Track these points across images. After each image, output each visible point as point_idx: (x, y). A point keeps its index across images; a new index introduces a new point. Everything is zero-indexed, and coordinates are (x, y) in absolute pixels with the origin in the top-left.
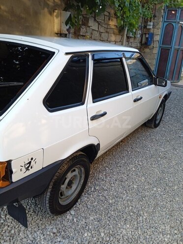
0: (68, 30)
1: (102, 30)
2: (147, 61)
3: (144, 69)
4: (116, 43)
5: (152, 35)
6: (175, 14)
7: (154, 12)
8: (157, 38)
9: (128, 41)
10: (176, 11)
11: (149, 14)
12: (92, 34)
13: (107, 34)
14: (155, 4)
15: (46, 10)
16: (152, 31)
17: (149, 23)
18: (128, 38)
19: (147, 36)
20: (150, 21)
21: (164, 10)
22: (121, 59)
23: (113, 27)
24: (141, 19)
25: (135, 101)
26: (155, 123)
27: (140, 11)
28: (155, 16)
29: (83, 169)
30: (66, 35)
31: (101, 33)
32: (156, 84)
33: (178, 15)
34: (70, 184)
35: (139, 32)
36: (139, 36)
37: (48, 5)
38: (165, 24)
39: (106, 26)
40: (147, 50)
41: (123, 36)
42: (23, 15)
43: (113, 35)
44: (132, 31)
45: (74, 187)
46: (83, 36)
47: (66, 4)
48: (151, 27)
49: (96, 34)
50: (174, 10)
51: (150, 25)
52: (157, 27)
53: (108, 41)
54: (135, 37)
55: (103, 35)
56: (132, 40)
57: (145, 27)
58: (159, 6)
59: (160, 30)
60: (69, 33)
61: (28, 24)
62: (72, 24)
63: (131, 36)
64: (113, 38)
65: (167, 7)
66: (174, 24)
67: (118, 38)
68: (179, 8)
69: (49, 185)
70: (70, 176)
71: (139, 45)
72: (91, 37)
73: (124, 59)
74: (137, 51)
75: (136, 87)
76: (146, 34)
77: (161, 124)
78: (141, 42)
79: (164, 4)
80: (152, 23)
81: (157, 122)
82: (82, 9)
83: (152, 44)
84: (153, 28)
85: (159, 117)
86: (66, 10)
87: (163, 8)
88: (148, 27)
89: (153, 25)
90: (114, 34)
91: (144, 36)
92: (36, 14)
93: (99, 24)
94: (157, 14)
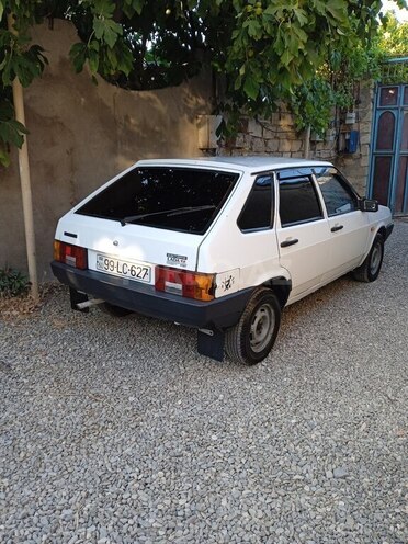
0: (218, 142)
1: (268, 135)
2: (350, 181)
3: (343, 190)
4: (292, 154)
5: (357, 135)
6: (395, 95)
7: (356, 94)
8: (366, 139)
9: (313, 149)
10: (396, 89)
11: (346, 100)
12: (252, 143)
13: (276, 142)
14: (357, 82)
15: (186, 116)
16: (355, 128)
17: (349, 115)
18: (313, 143)
19: (347, 137)
20: (351, 111)
21: (374, 89)
22: (310, 176)
23: (287, 129)
24: (333, 109)
25: (333, 230)
26: (369, 273)
27: (332, 97)
28: (358, 102)
29: (272, 311)
30: (214, 150)
31: (266, 141)
32: (363, 210)
33: (401, 95)
34: (259, 328)
35: (333, 131)
36: (332, 138)
37: (189, 109)
38: (379, 114)
39: (274, 129)
40: (349, 162)
41: (303, 141)
42: (157, 129)
43: (286, 141)
44: (319, 132)
45: (264, 331)
46: (239, 148)
47: (214, 104)
48: (353, 121)
49: (259, 144)
50: (392, 89)
51: (352, 118)
52: (364, 120)
53: (279, 153)
54: (325, 141)
55: (270, 143)
56: (319, 147)
57: (342, 121)
58: (365, 83)
59: (370, 125)
60: (221, 146)
61: (164, 140)
62: (227, 134)
63: (318, 139)
64: (287, 146)
65: (380, 84)
66: (395, 112)
67: (296, 145)
68: (400, 84)
69: (239, 321)
70: (259, 315)
71: (333, 154)
72: (251, 149)
73: (313, 176)
74: (330, 164)
75: (332, 212)
76: (344, 134)
77: (380, 277)
78: (337, 149)
79: (373, 81)
80: (354, 115)
81: (373, 273)
82: (241, 110)
83: (358, 151)
84: (357, 122)
85: (375, 264)
86: (215, 113)
87: (372, 86)
88: (347, 122)
89: (357, 117)
90: (288, 139)
91: (341, 137)
92: (174, 123)
93: (263, 127)
94: (362, 98)
